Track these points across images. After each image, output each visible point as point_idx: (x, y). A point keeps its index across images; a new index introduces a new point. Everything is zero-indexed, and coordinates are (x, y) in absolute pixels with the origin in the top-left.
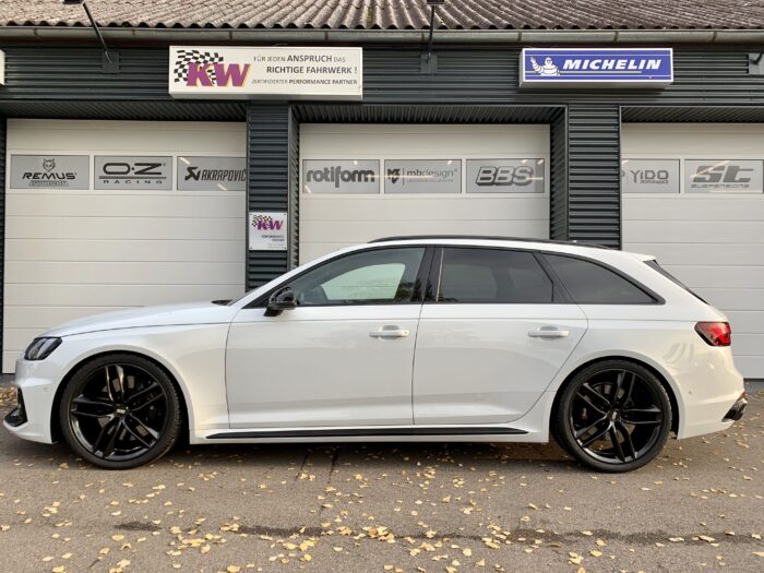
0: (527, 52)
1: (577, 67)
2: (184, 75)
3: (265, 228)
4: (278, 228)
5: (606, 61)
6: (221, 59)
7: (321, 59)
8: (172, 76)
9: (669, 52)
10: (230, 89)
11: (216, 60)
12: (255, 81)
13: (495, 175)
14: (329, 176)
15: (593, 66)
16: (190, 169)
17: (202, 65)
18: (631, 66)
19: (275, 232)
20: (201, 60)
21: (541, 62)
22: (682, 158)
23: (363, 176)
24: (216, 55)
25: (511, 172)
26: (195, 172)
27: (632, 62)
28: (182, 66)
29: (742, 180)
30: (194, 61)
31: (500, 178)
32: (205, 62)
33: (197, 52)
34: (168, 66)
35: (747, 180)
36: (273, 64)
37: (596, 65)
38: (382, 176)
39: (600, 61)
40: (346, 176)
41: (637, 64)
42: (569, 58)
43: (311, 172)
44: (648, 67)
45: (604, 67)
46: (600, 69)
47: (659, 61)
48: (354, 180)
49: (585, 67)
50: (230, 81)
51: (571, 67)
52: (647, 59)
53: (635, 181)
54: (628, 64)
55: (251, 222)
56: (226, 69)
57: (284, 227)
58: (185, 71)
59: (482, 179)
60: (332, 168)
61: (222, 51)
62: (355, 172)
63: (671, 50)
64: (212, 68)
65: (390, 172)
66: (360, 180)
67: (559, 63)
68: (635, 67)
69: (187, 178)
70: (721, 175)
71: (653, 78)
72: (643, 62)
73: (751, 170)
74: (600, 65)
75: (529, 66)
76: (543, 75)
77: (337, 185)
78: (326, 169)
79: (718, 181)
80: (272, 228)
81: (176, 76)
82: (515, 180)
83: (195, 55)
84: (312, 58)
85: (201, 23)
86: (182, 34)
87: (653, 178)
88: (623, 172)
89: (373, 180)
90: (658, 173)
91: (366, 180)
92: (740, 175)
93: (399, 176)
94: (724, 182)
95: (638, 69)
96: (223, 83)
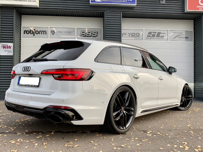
3: (6, 48)
4: (10, 48)
14: (31, 32)
19: (9, 49)
23: (43, 32)
25: (91, 32)
31: (87, 35)
35: (163, 36)
38: (49, 32)
40: (37, 32)
43: (25, 31)
48: (40, 34)
53: (129, 36)
57: (12, 48)
59: (82, 34)
62: (40, 31)
65: (52, 31)
66: (42, 34)
71: (130, 3)
76: (96, 1)
77: (34, 35)
78: (30, 30)
79: (154, 36)
80: (8, 48)
82: (92, 35)
87: (135, 35)
88: (126, 33)
89: (46, 34)
90: (136, 34)
91: (44, 34)
92: (161, 35)
93: (54, 33)
94: (156, 37)
95: (126, 1)
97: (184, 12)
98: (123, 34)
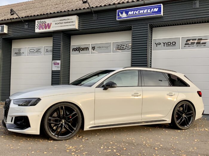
0: (118, 11)
1: (132, 14)
2: (38, 27)
4: (58, 64)
5: (141, 11)
6: (46, 22)
7: (67, 20)
8: (36, 28)
10: (47, 30)
11: (45, 23)
12: (52, 27)
13: (121, 47)
14: (78, 50)
15: (137, 13)
16: (47, 50)
18: (149, 11)
20: (42, 23)
21: (122, 13)
22: (181, 37)
23: (86, 49)
24: (45, 21)
25: (125, 45)
26: (48, 50)
27: (149, 10)
29: (203, 43)
30: (40, 23)
31: (122, 48)
33: (41, 21)
34: (35, 25)
35: (205, 43)
36: (56, 22)
37: (138, 12)
38: (90, 48)
39: (139, 11)
40: (82, 49)
42: (130, 11)
43: (73, 49)
44: (154, 11)
45: (140, 13)
46: (139, 13)
47: (158, 9)
48: (84, 50)
49: (134, 13)
51: (130, 14)
52: (154, 8)
53: (164, 46)
54: (148, 11)
56: (47, 25)
57: (60, 64)
58: (38, 26)
59: (117, 48)
61: (46, 20)
62: (84, 48)
63: (162, 4)
64: (44, 25)
65: (93, 47)
66: (85, 50)
67: (127, 13)
69: (46, 52)
70: (195, 42)
71: (155, 14)
72: (152, 9)
73: (207, 39)
75: (119, 15)
76: (122, 17)
77: (79, 52)
78: (77, 48)
79: (194, 44)
81: (37, 28)
84: (65, 20)
85: (42, 14)
86: (38, 17)
87: (170, 44)
88: (160, 43)
89: (88, 50)
90: (172, 43)
93: (95, 48)
94: (196, 44)
95: (151, 12)
96: (46, 28)
98: (157, 45)
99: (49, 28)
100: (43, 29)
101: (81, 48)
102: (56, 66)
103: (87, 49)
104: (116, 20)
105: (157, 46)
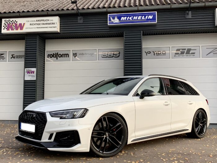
0: (109, 15)
1: (125, 19)
2: (6, 27)
3: (30, 73)
4: (33, 73)
5: (135, 17)
6: (17, 22)
7: (46, 20)
8: (3, 28)
9: (155, 13)
10: (19, 31)
11: (15, 22)
12: (26, 28)
13: (107, 54)
14: (55, 56)
15: (130, 19)
16: (12, 55)
17: (11, 24)
18: (143, 18)
19: (32, 74)
20: (11, 23)
21: (114, 18)
22: (171, 47)
23: (65, 55)
24: (15, 21)
25: (113, 53)
26: (14, 56)
27: (143, 17)
28: (6, 25)
29: (192, 53)
30: (9, 23)
31: (109, 55)
32: (12, 23)
33: (10, 20)
34: (2, 25)
35: (194, 53)
36: (32, 23)
37: (132, 18)
38: (71, 55)
39: (133, 17)
40: (60, 56)
41: (145, 17)
42: (123, 16)
43: (49, 55)
44: (149, 18)
45: (134, 19)
46: (133, 20)
47: (152, 16)
48: (62, 57)
49: (128, 19)
50: (19, 29)
51: (123, 20)
52: (148, 16)
53: (154, 55)
55: (25, 71)
56: (18, 25)
57: (35, 73)
58: (6, 26)
59: (103, 56)
60: (56, 53)
61: (17, 20)
62: (63, 54)
63: (156, 12)
64: (14, 25)
65: (74, 54)
67: (119, 18)
68: (144, 18)
69: (11, 58)
70: (185, 52)
71: (150, 22)
72: (147, 16)
73: (196, 50)
74: (133, 18)
75: (110, 20)
76: (114, 22)
77: (57, 59)
78: (53, 54)
79: (183, 54)
80: (31, 73)
81: (4, 28)
82: (114, 56)
83: (9, 21)
84: (43, 20)
85: (11, 12)
86: (6, 15)
87: (161, 53)
88: (150, 52)
89: (68, 57)
90: (163, 52)
91: (66, 57)
92: (191, 52)
93: (76, 55)
94: (186, 54)
95: (145, 19)
96: (17, 29)
97: (215, 25)
98: (147, 53)
99: (22, 29)
100: (12, 29)
101: (59, 54)
102: (31, 74)
103: (67, 55)
104: (107, 25)
105: (147, 55)
